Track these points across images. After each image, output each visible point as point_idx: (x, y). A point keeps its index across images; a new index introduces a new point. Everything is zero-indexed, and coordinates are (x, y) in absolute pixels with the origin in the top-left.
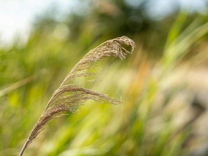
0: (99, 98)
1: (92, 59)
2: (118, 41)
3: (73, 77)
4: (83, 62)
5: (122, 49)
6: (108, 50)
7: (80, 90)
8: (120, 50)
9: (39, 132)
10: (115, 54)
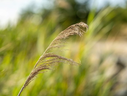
0: (67, 61)
1: (63, 37)
2: (78, 26)
3: (51, 48)
4: (57, 39)
5: (81, 30)
6: (72, 31)
7: (55, 57)
8: (79, 31)
9: (30, 82)
10: (76, 33)
